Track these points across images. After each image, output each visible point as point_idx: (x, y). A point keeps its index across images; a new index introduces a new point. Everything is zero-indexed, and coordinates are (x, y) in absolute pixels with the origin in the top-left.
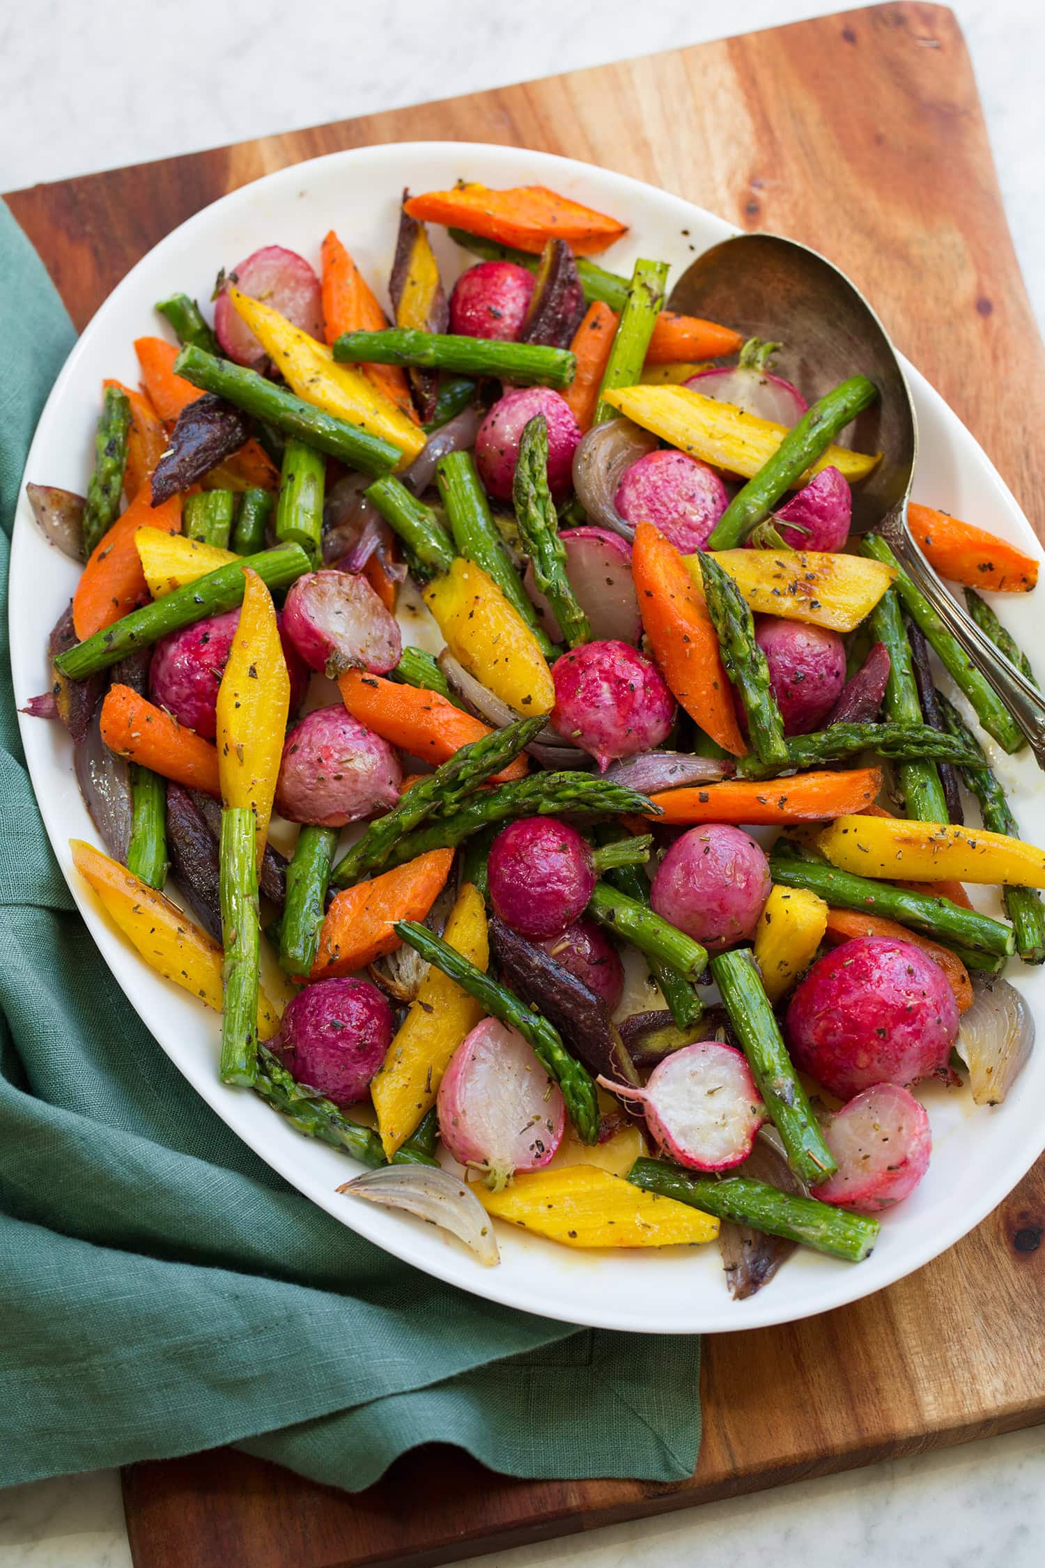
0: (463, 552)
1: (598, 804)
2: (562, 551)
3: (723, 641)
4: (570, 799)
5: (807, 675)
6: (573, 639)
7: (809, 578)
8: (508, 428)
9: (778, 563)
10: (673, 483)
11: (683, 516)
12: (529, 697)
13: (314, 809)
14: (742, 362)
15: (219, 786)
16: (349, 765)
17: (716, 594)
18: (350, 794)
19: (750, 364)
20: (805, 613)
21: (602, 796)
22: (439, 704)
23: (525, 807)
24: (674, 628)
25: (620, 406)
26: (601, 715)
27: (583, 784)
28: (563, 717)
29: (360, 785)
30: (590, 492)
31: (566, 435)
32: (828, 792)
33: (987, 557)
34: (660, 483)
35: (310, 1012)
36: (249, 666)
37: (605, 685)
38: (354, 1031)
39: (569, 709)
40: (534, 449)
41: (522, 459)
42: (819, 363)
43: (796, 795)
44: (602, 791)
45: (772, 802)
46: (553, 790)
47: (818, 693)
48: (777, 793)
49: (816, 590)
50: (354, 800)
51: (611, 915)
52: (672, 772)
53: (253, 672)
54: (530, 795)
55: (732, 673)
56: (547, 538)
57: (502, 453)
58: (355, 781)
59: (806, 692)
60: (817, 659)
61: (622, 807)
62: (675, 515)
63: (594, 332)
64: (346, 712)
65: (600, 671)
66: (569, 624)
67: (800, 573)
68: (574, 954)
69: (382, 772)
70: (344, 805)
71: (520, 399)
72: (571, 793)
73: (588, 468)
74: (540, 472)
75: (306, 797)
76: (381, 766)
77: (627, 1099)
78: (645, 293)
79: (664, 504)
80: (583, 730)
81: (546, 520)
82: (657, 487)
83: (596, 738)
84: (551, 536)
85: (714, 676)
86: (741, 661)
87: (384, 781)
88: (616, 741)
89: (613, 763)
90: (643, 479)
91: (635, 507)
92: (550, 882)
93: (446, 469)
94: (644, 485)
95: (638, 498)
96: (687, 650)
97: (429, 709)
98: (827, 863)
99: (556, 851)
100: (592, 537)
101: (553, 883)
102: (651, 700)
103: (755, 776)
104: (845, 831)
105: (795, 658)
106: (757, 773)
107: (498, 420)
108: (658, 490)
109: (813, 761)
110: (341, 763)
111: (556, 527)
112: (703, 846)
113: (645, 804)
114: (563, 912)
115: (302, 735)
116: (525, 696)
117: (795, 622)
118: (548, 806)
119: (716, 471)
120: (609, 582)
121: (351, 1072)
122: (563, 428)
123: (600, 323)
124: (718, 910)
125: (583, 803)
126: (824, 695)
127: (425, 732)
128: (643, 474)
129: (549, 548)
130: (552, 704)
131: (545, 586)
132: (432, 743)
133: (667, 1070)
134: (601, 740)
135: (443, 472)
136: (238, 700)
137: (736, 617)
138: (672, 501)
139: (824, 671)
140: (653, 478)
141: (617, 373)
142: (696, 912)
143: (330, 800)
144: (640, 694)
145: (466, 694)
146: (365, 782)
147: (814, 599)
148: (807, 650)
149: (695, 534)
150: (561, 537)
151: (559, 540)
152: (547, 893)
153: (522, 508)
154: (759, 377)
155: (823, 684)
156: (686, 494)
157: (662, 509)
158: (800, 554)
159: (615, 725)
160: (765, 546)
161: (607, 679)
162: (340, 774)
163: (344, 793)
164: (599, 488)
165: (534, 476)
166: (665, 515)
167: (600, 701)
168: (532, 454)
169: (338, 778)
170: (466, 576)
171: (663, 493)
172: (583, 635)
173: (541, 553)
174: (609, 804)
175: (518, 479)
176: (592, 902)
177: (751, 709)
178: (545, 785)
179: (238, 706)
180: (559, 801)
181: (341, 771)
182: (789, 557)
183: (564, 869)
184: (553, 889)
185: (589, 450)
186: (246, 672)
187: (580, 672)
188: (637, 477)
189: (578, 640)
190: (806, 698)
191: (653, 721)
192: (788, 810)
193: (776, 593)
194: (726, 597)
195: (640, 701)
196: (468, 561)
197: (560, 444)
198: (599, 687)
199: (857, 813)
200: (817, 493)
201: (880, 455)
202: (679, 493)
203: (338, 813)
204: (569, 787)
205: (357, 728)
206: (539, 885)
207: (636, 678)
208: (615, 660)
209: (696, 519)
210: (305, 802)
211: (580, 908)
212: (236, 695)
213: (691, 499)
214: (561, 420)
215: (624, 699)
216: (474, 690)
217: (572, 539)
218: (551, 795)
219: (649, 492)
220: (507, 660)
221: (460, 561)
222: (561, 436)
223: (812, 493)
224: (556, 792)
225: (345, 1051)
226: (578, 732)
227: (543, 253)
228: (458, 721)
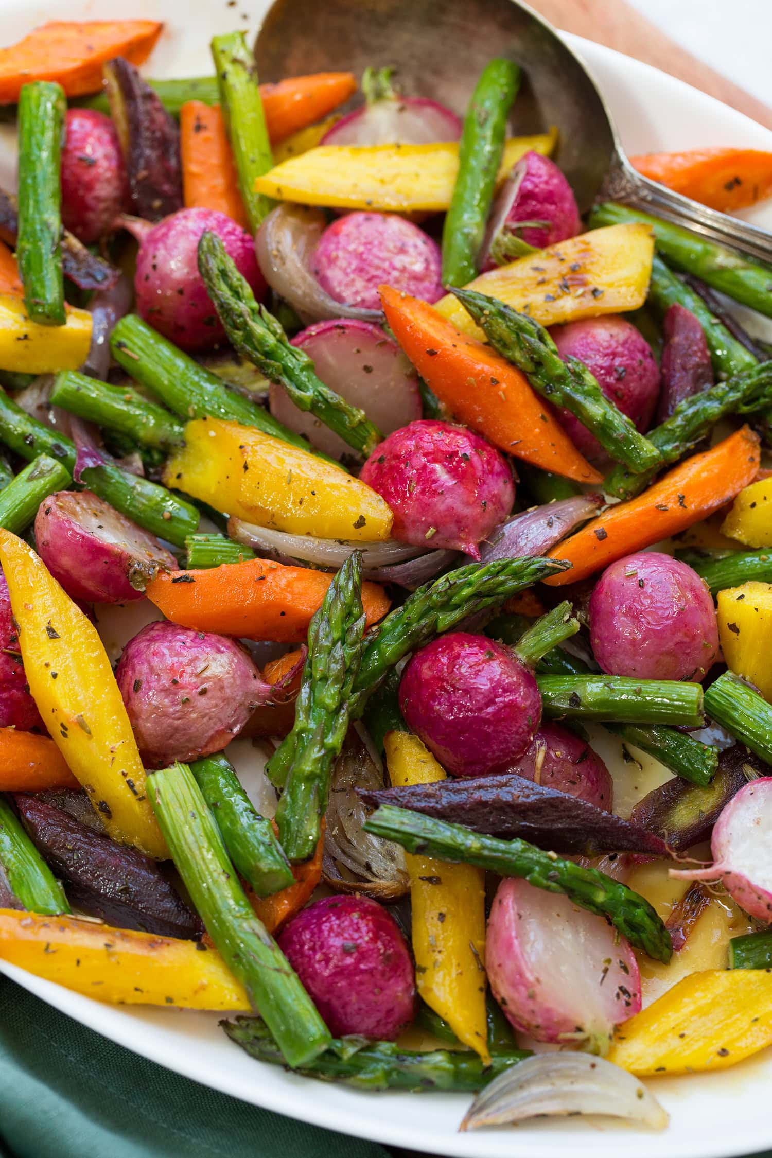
0: (191, 414)
1: (500, 589)
2: (305, 359)
3: (530, 367)
4: (468, 599)
5: (627, 367)
6: (364, 443)
7: (574, 270)
8: (173, 265)
9: (536, 269)
10: (376, 243)
11: (404, 270)
12: (362, 518)
13: (189, 740)
14: (370, 98)
15: (70, 773)
16: (208, 673)
17: (498, 324)
18: (222, 705)
19: (379, 95)
20: (589, 305)
21: (501, 578)
22: (272, 570)
23: (425, 631)
24: (477, 375)
25: (279, 190)
26: (449, 501)
27: (472, 578)
28: (408, 522)
29: (228, 690)
30: (298, 287)
31: (239, 244)
32: (716, 471)
33: (729, 173)
34: (361, 249)
35: (309, 949)
36: (44, 628)
37: (438, 467)
38: (371, 946)
39: (410, 510)
40: (222, 267)
41: (215, 281)
42: (437, 72)
43: (688, 487)
44: (498, 573)
45: (673, 505)
46: (445, 598)
47: (644, 381)
48: (672, 494)
49: (589, 278)
50: (229, 711)
51: (575, 700)
52: (550, 524)
53: (52, 633)
54: (422, 616)
55: (557, 397)
56: (284, 352)
57: (181, 292)
58: (222, 688)
59: (635, 387)
60: (627, 346)
61: (525, 581)
62: (396, 274)
63: (204, 134)
64: (167, 624)
65: (425, 455)
66: (353, 428)
67: (564, 268)
68: (554, 760)
69: (243, 668)
70: (221, 720)
71: (169, 229)
72: (466, 592)
73: (284, 263)
74: (242, 287)
75: (176, 729)
76: (238, 662)
77: (707, 881)
78: (239, 68)
79: (378, 268)
80: (436, 527)
81: (274, 333)
82: (362, 254)
83: (453, 527)
84: (287, 348)
85: (537, 410)
86: (561, 379)
87: (248, 677)
88: (475, 521)
89: (481, 546)
90: (341, 254)
91: (347, 285)
92: (496, 697)
93: (124, 340)
94: (345, 258)
95: (347, 274)
96: (501, 393)
97: (263, 578)
98: (748, 549)
99: (485, 662)
100: (330, 329)
101: (500, 696)
102: (488, 462)
103: (631, 492)
104: (753, 505)
105: (606, 355)
106: (631, 488)
107: (159, 261)
108: (365, 256)
109: (682, 449)
110: (198, 675)
111: (285, 338)
112: (633, 584)
113: (550, 564)
114: (523, 723)
115: (138, 668)
116: (356, 519)
117: (583, 321)
118: (446, 620)
119: (404, 215)
120: (368, 369)
121: (387, 992)
122: (233, 237)
123: (204, 122)
124: (687, 640)
125: (484, 597)
126: (650, 381)
127: (269, 605)
128: (337, 249)
129: (291, 362)
130: (389, 514)
131: (308, 401)
132: (283, 614)
133: (730, 831)
134: (459, 528)
135: (121, 345)
136: (53, 669)
137: (532, 336)
138: (383, 260)
139: (639, 356)
140: (352, 247)
141: (253, 161)
142: (662, 654)
143: (205, 720)
144: (475, 459)
145: (283, 552)
146: (232, 685)
147: (591, 287)
148: (614, 344)
149: (426, 284)
150: (296, 345)
151: (297, 350)
152: (500, 710)
153: (241, 333)
154: (394, 105)
155: (645, 369)
156: (395, 247)
157: (378, 273)
158: (550, 250)
159: (467, 504)
160: (509, 258)
161: (435, 460)
162: (203, 686)
163: (216, 706)
164: (304, 279)
165: (237, 294)
166: (385, 277)
167: (442, 486)
168: (224, 274)
169: (204, 692)
170: (212, 434)
171: (370, 257)
172: (373, 433)
173: (286, 371)
174: (512, 584)
175: (222, 305)
176: (545, 698)
177: (599, 423)
178: (435, 597)
179: (55, 676)
180: (457, 606)
181: (202, 683)
182: (540, 258)
183: (504, 676)
184: (504, 702)
185: (274, 245)
186: (45, 636)
187: (403, 466)
188: (334, 254)
189: (370, 442)
190: (636, 392)
191: (501, 483)
192: (692, 507)
193: (551, 299)
194: (511, 320)
195: (480, 468)
196: (205, 419)
197: (239, 255)
198: (433, 471)
199: (752, 482)
200: (536, 180)
201: (553, 129)
202: (389, 251)
203: (217, 732)
204: (462, 586)
205: (192, 634)
206: (487, 705)
207: (463, 445)
208: (433, 438)
209: (418, 267)
210: (177, 736)
211: (537, 711)
212: (47, 665)
213: (402, 250)
214: (226, 230)
215: (464, 472)
216: (288, 543)
217: (307, 342)
218: (446, 606)
219: (354, 264)
220: (313, 493)
221: (192, 424)
222: (234, 246)
223: (532, 182)
224: (450, 599)
225: (370, 972)
226: (432, 531)
227: (105, 82)
228: (299, 579)
